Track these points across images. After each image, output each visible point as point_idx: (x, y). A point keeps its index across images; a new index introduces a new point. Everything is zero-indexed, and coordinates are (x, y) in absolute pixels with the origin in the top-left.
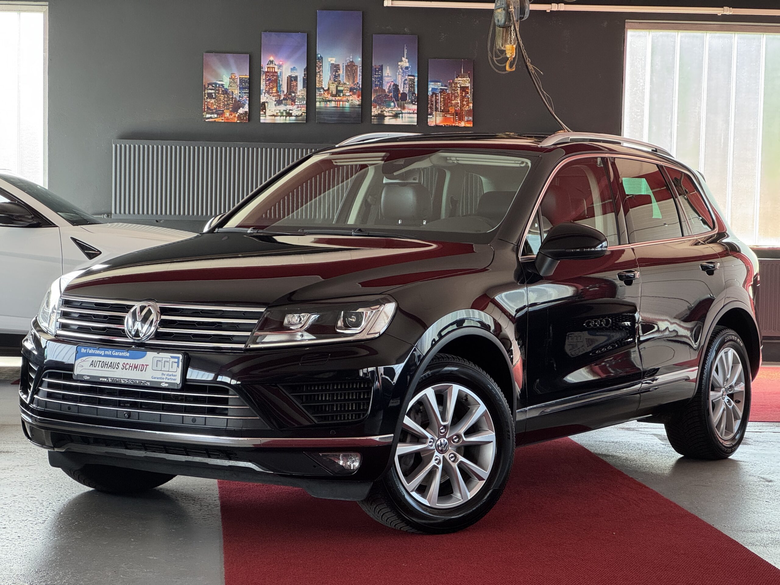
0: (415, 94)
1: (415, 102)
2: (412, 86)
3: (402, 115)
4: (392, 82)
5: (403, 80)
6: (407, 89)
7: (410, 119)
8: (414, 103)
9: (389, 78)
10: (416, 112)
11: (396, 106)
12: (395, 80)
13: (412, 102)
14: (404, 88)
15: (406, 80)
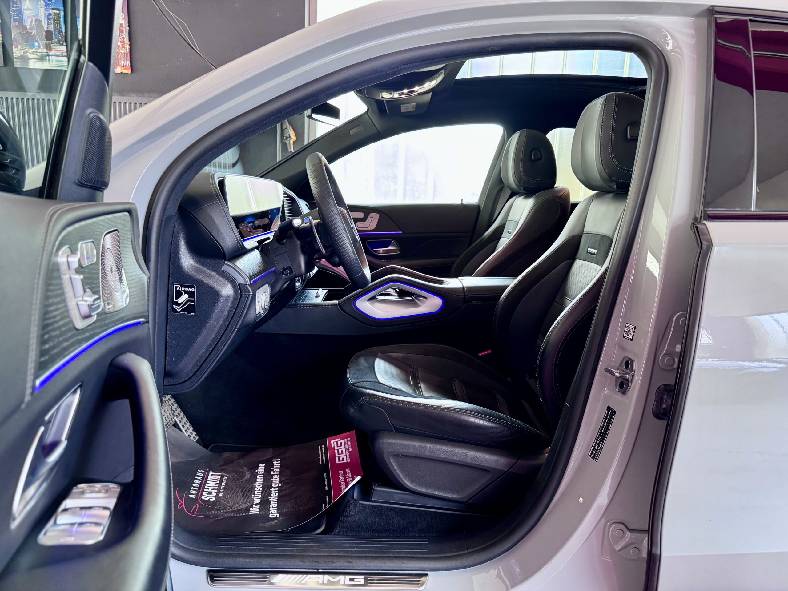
0: (62, 32)
1: (63, 42)
2: (57, 22)
3: (49, 58)
4: (34, 16)
5: (47, 14)
6: (52, 26)
7: (59, 63)
8: (61, 43)
9: (29, 12)
10: (65, 54)
11: (41, 47)
12: (37, 14)
13: (59, 42)
14: (48, 24)
15: (50, 14)
